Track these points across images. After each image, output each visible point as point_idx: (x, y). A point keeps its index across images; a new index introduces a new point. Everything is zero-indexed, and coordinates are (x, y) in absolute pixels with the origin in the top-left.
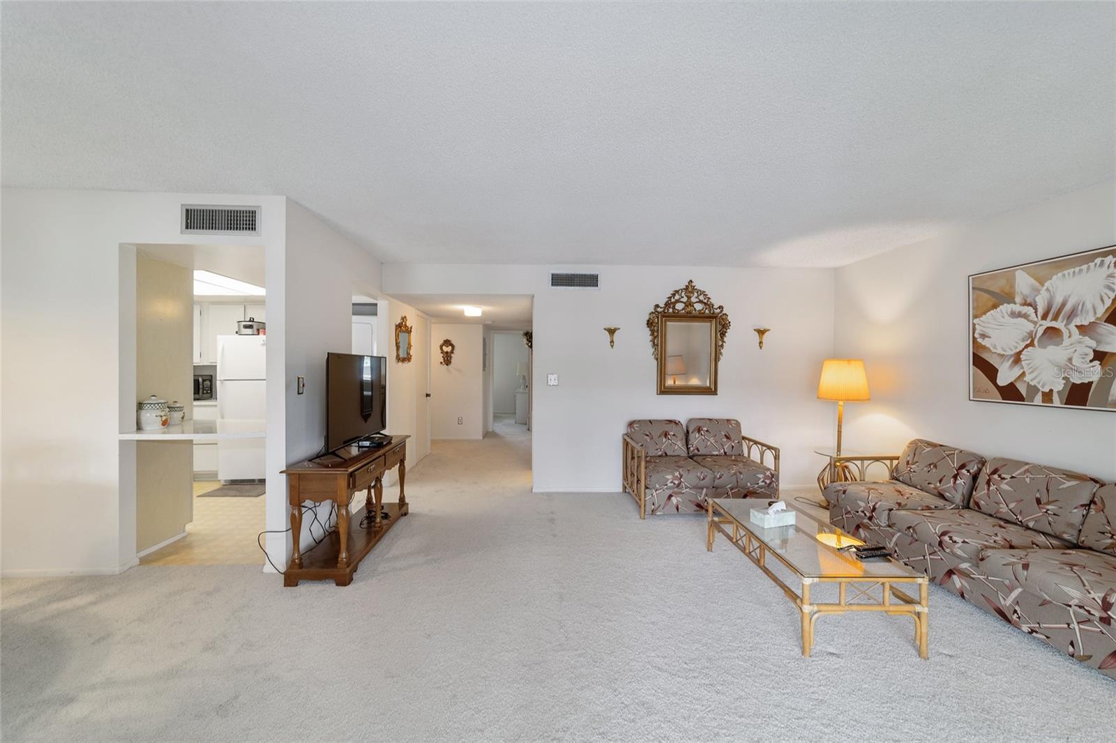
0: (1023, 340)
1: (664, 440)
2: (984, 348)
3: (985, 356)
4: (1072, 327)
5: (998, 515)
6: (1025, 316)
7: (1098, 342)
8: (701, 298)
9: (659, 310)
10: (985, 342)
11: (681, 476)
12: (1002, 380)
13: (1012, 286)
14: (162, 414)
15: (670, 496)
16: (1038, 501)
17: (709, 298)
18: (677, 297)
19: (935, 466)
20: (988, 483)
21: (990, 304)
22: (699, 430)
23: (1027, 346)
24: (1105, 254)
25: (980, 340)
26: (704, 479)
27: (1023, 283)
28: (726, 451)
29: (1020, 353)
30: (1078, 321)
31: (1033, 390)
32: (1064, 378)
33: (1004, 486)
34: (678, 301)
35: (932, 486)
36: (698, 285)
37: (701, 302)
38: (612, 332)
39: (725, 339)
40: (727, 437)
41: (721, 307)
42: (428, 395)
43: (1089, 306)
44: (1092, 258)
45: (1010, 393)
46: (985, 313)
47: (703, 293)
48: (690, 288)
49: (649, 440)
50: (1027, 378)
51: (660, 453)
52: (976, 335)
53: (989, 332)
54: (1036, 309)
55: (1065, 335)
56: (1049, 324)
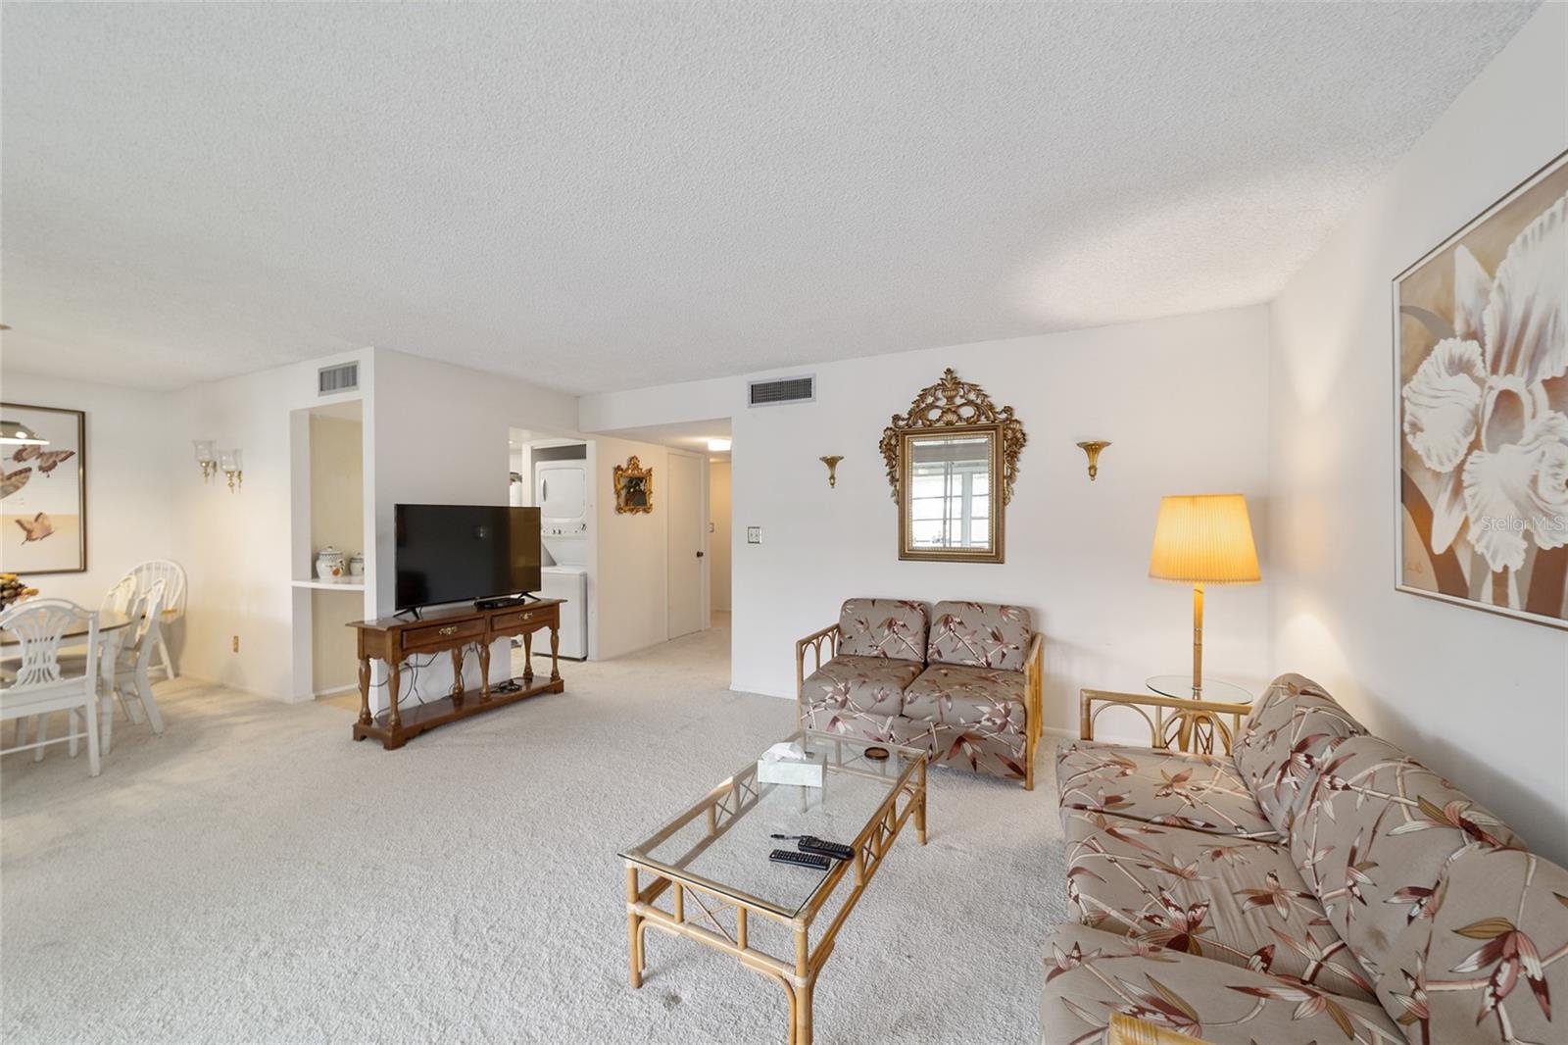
0: (1465, 433)
1: (886, 632)
2: (1415, 457)
3: (1416, 479)
4: (1538, 385)
5: (1302, 874)
6: (1468, 368)
8: (972, 396)
9: (901, 423)
10: (1417, 443)
11: (847, 691)
12: (1439, 542)
14: (333, 564)
15: (835, 720)
16: (1352, 858)
17: (986, 396)
18: (930, 400)
19: (1274, 738)
20: (1316, 794)
21: (1423, 344)
22: (947, 621)
23: (1470, 448)
25: (1409, 438)
26: (882, 700)
27: (1466, 278)
28: (990, 660)
29: (1461, 467)
30: (1547, 368)
31: (1480, 567)
32: (1526, 536)
33: (1328, 806)
34: (932, 406)
35: (1255, 781)
36: (965, 376)
37: (970, 403)
38: (832, 462)
39: (1019, 465)
40: (996, 637)
41: (1008, 410)
42: (699, 554)
45: (1450, 576)
46: (1416, 369)
47: (973, 387)
48: (951, 382)
49: (862, 631)
50: (1472, 536)
51: (875, 653)
52: (1406, 427)
53: (1421, 416)
54: (1482, 345)
55: (1527, 411)
56: (1502, 382)
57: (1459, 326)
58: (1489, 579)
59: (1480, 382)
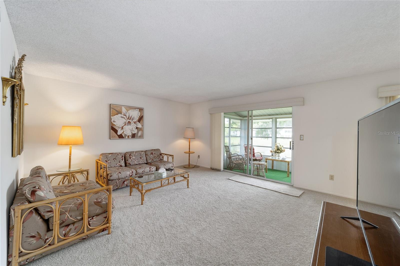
0: (124, 124)
2: (114, 125)
3: (114, 127)
4: (133, 122)
5: (135, 164)
6: (124, 118)
7: (137, 125)
10: (115, 123)
12: (119, 134)
13: (121, 110)
16: (141, 158)
19: (116, 159)
20: (130, 158)
21: (116, 113)
23: (124, 125)
24: (138, 109)
25: (113, 123)
27: (124, 110)
29: (123, 127)
30: (134, 121)
31: (126, 135)
32: (131, 132)
33: (134, 158)
35: (118, 164)
43: (135, 118)
44: (136, 109)
45: (121, 137)
46: (115, 115)
50: (125, 133)
52: (112, 121)
53: (116, 121)
54: (126, 117)
55: (132, 123)
56: (129, 120)
57: (123, 114)
58: (127, 136)
59: (126, 120)
